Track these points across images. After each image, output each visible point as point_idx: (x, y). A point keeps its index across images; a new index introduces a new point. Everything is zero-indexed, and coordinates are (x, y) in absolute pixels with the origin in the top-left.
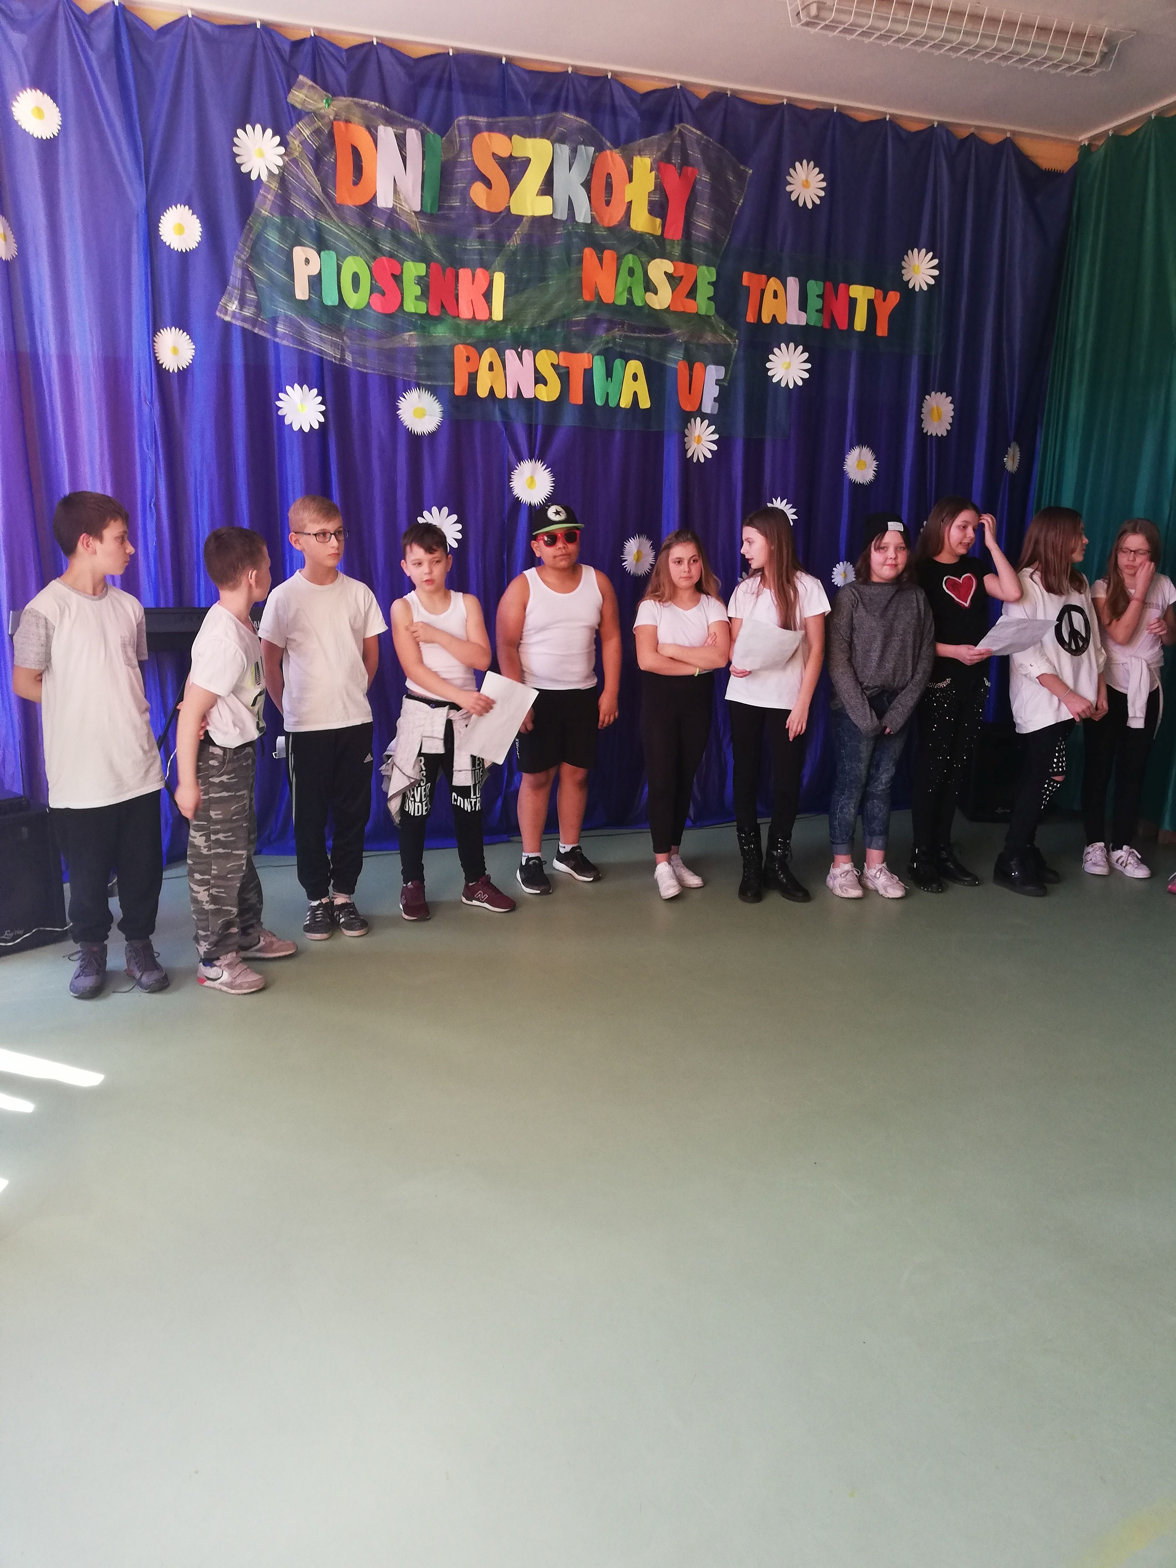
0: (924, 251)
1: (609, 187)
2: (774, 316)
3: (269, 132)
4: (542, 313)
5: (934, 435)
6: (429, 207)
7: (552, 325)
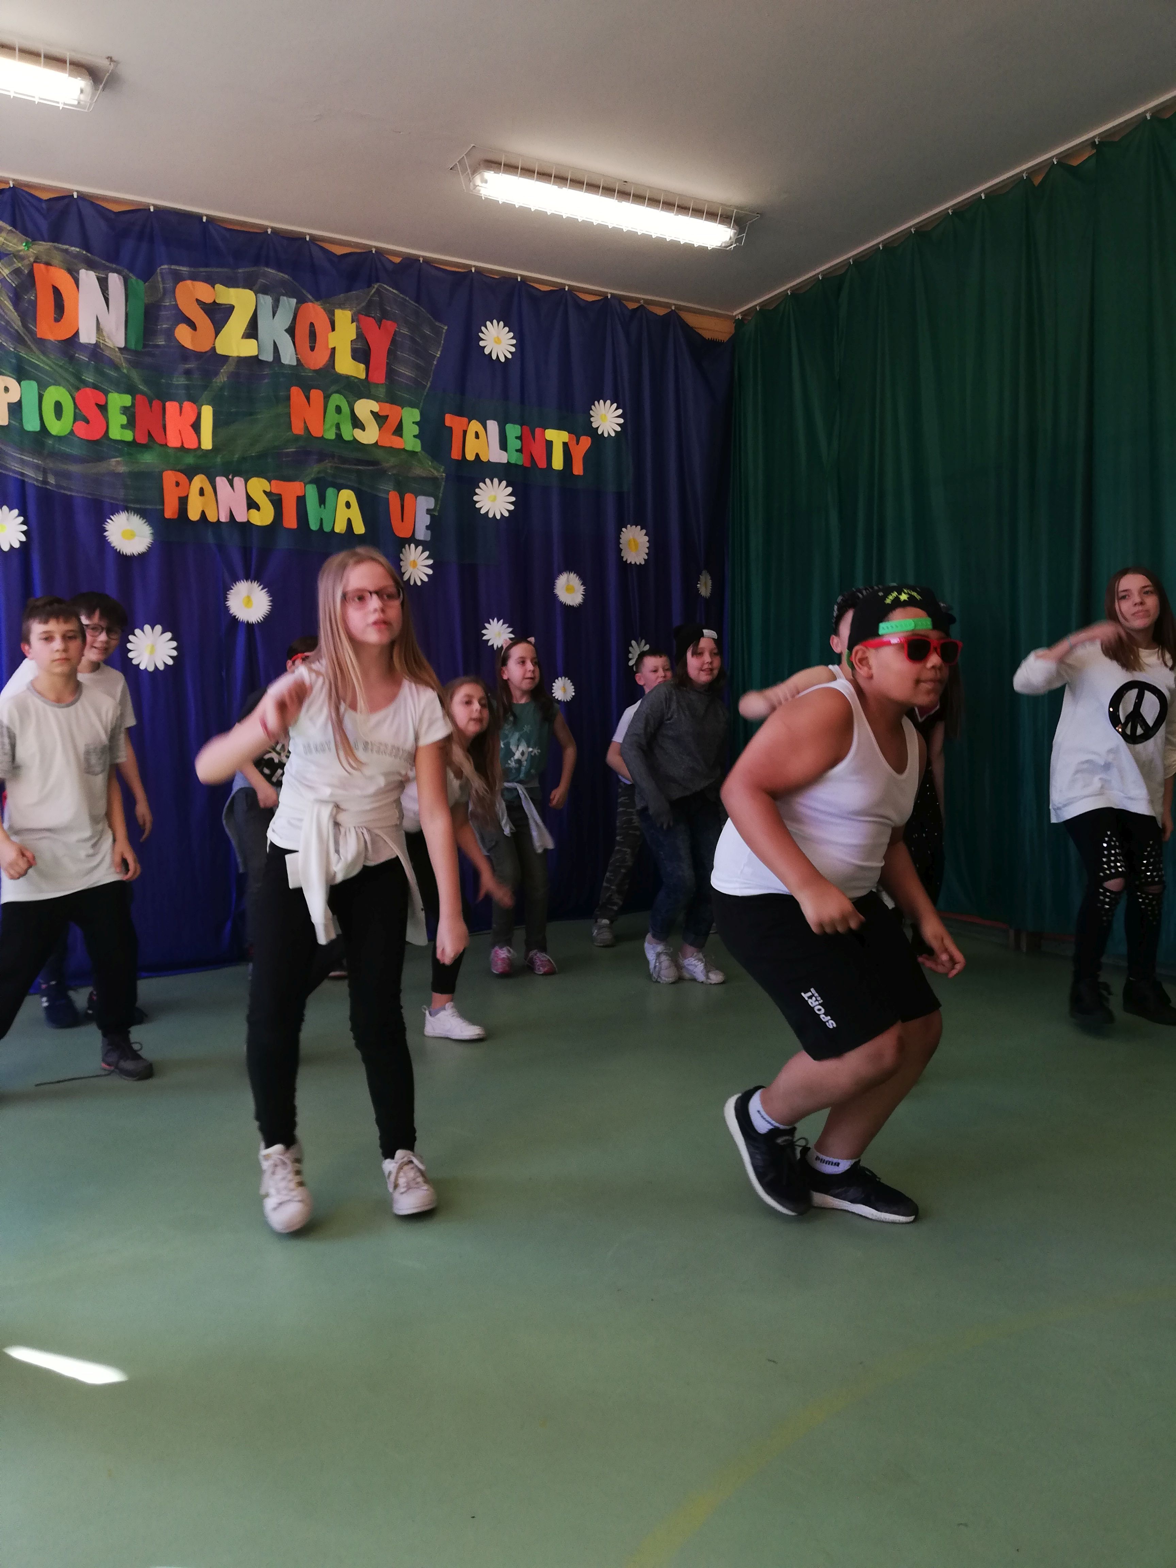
0: (608, 402)
1: (313, 335)
2: (477, 455)
4: (252, 445)
5: (633, 563)
6: (133, 344)
7: (262, 456)
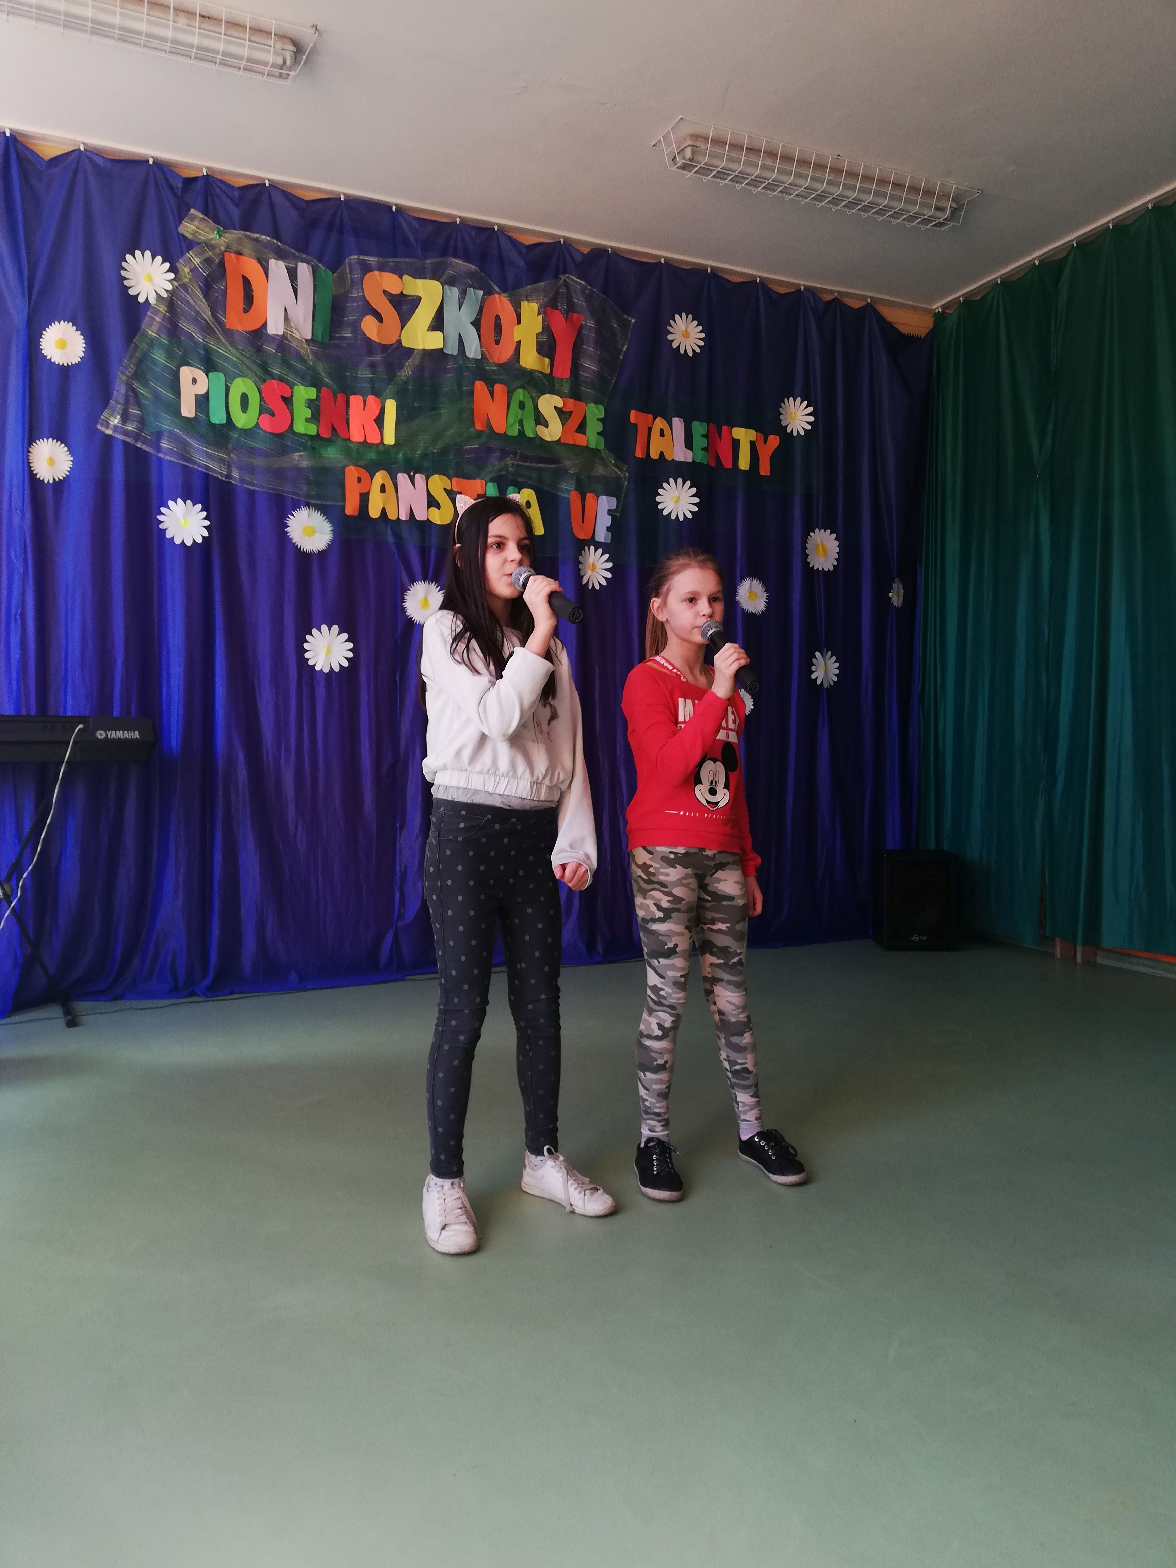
0: (799, 399)
1: (498, 328)
2: (662, 453)
3: (159, 258)
4: (434, 441)
5: (820, 569)
6: (320, 336)
7: (444, 451)
